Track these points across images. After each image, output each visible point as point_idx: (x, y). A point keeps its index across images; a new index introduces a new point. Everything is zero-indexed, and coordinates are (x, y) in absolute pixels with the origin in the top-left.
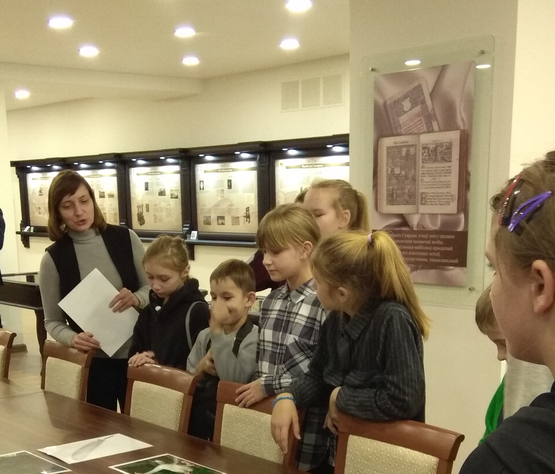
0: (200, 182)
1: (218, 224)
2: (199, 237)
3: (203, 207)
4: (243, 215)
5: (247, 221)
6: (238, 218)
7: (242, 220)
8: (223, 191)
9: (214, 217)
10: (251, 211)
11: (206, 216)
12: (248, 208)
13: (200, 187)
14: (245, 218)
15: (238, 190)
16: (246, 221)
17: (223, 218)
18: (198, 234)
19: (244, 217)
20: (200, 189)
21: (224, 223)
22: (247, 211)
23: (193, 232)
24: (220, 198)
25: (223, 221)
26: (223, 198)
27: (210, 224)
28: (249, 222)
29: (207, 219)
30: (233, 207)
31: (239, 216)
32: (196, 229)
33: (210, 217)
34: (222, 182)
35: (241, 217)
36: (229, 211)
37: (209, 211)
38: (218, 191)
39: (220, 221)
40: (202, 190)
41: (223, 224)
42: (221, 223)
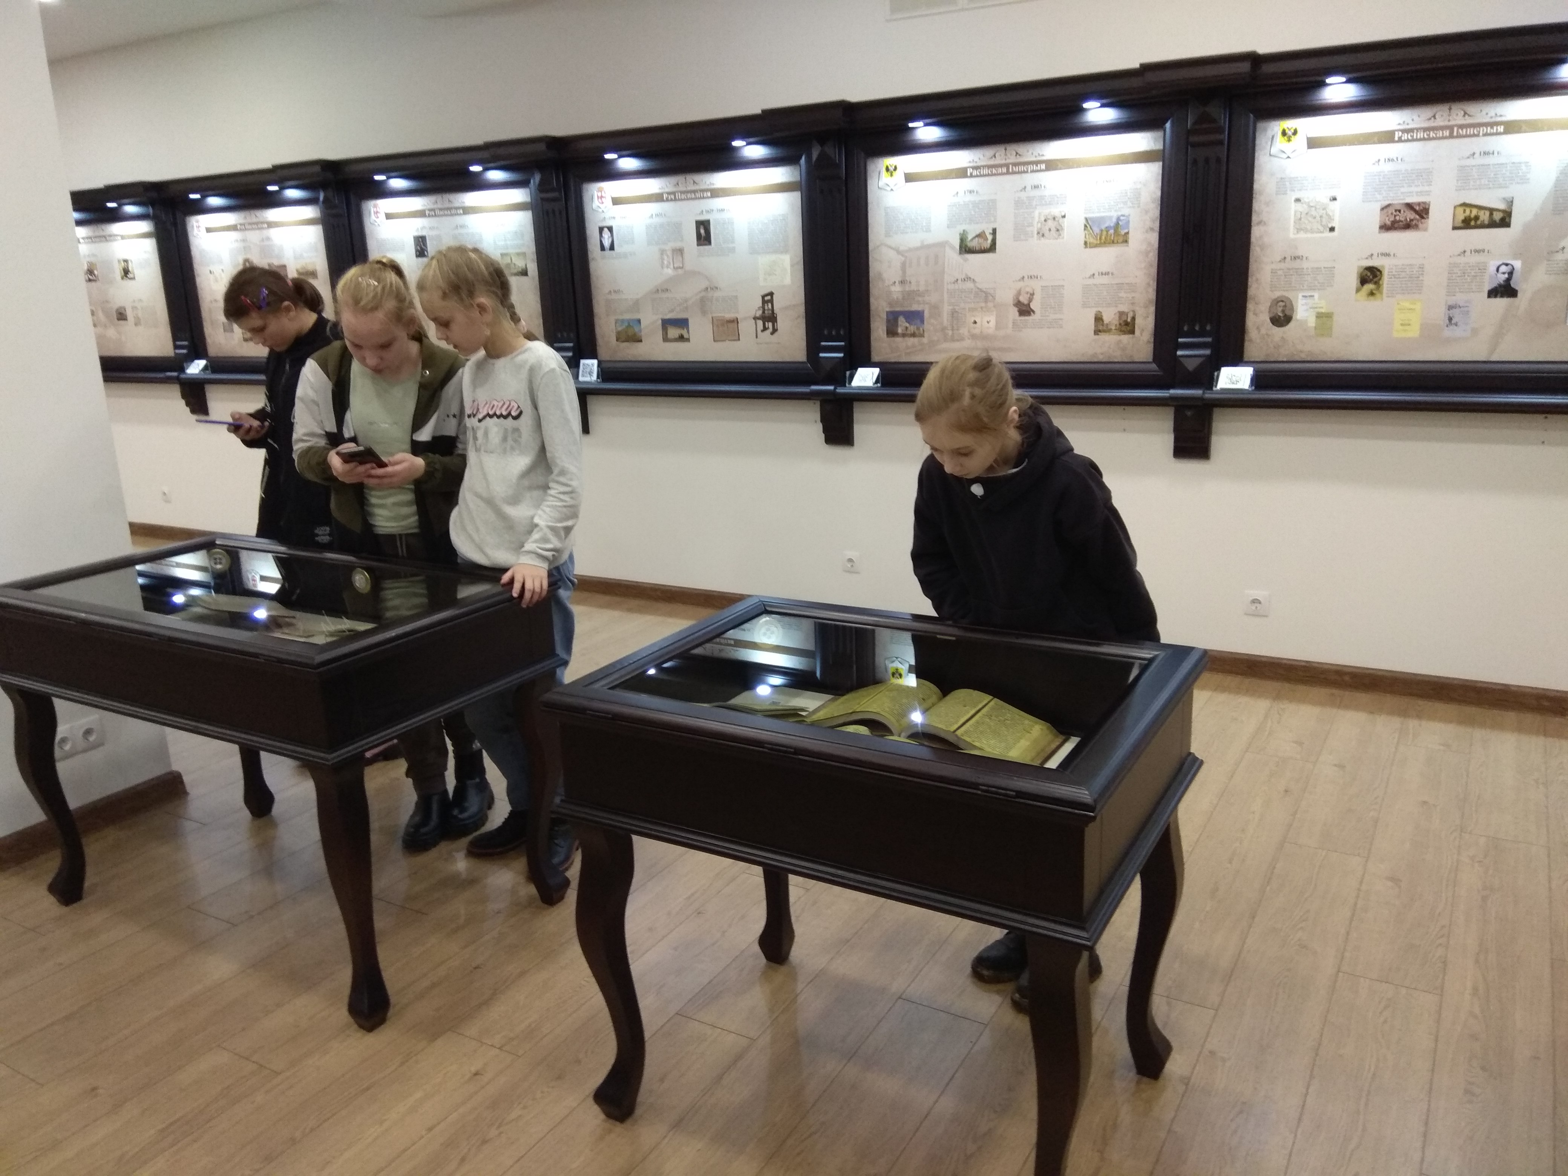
0: (601, 230)
1: (666, 339)
2: (606, 374)
3: (614, 296)
4: (752, 314)
5: (765, 329)
6: (736, 321)
7: (747, 328)
8: (680, 251)
9: (650, 320)
10: (778, 304)
11: (623, 321)
12: (771, 294)
13: (601, 241)
14: (760, 323)
15: (734, 247)
16: (762, 331)
17: (682, 323)
18: (599, 366)
19: (755, 318)
20: (603, 248)
21: (686, 336)
22: (764, 302)
23: (583, 362)
24: (669, 272)
25: (684, 332)
26: (680, 271)
27: (641, 341)
28: (772, 333)
29: (629, 326)
30: (717, 294)
31: (739, 316)
32: (593, 355)
33: (639, 321)
34: (676, 228)
35: (745, 319)
36: (703, 304)
37: (636, 305)
38: (662, 252)
39: (673, 332)
40: (607, 253)
41: (681, 338)
42: (677, 336)
